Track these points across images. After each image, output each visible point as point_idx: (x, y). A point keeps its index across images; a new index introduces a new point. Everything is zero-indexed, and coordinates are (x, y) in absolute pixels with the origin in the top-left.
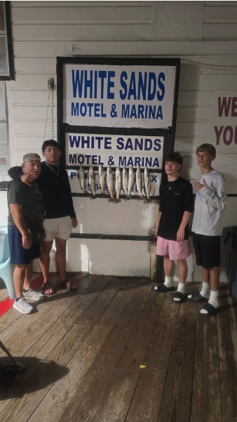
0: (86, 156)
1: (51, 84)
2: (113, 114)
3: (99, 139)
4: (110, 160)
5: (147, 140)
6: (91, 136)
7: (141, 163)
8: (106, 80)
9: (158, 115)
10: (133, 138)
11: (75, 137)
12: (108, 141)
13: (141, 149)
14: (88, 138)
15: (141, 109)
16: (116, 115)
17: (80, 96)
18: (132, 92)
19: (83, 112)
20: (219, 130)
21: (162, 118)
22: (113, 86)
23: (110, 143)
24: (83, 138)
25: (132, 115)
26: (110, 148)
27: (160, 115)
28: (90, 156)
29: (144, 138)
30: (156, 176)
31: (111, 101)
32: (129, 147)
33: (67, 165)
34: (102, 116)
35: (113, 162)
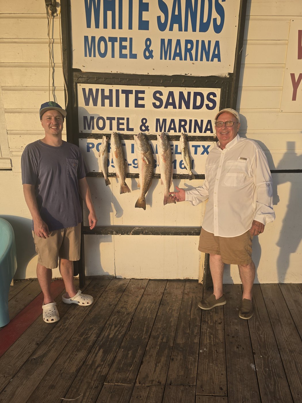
0: (108, 118)
2: (147, 54)
3: (127, 93)
4: (143, 124)
5: (196, 94)
6: (115, 88)
7: (187, 127)
9: (214, 56)
10: (176, 91)
11: (91, 90)
12: (140, 95)
13: (188, 107)
14: (111, 91)
15: (189, 46)
16: (151, 56)
17: (97, 26)
18: (176, 19)
19: (103, 51)
20: (296, 79)
21: (219, 60)
22: (147, 10)
23: (143, 99)
24: (103, 91)
25: (176, 54)
26: (143, 106)
27: (217, 56)
28: (114, 119)
29: (193, 90)
30: (208, 146)
31: (145, 34)
32: (171, 104)
33: (80, 132)
34: (130, 58)
35: (148, 126)
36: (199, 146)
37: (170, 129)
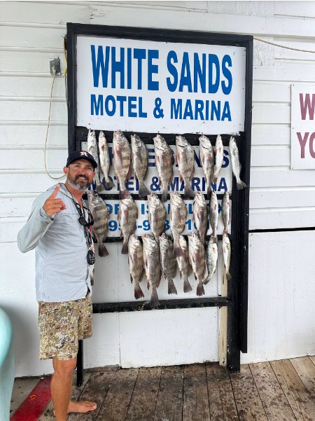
1: (56, 66)
2: (157, 113)
4: (154, 183)
7: (201, 185)
8: (145, 62)
9: (225, 116)
12: (151, 154)
15: (199, 106)
17: (105, 85)
18: (186, 81)
19: (110, 109)
20: (303, 138)
21: (230, 120)
22: (156, 71)
23: (153, 157)
25: (187, 114)
27: (228, 115)
31: (154, 94)
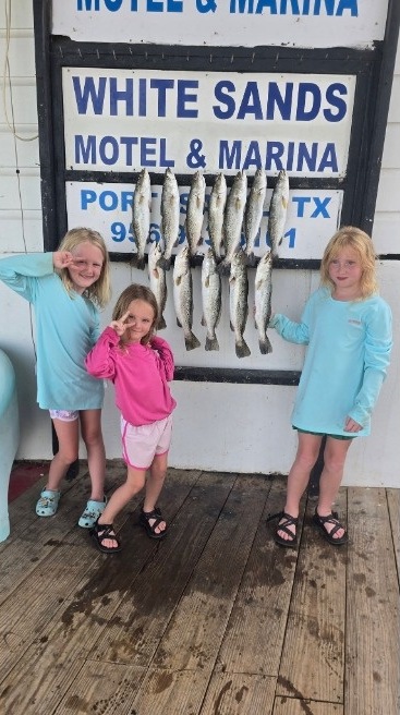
0: (124, 140)
2: (204, 2)
3: (162, 86)
4: (194, 153)
5: (304, 88)
6: (137, 75)
7: (284, 159)
10: (263, 80)
11: (89, 81)
12: (188, 91)
13: (286, 116)
14: (130, 82)
16: (212, 6)
21: (354, 13)
23: (193, 98)
24: (113, 81)
26: (194, 114)
27: (350, 4)
28: (134, 140)
29: (298, 79)
30: (327, 200)
32: (250, 110)
33: (68, 168)
34: (169, 10)
35: (203, 157)
36: (308, 200)
37: (248, 162)
